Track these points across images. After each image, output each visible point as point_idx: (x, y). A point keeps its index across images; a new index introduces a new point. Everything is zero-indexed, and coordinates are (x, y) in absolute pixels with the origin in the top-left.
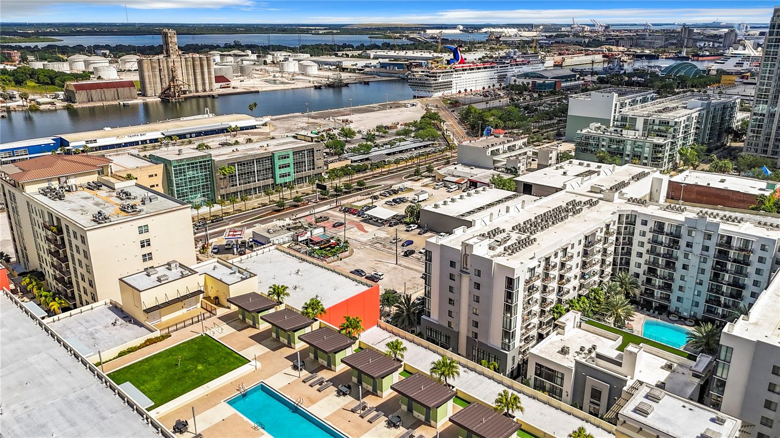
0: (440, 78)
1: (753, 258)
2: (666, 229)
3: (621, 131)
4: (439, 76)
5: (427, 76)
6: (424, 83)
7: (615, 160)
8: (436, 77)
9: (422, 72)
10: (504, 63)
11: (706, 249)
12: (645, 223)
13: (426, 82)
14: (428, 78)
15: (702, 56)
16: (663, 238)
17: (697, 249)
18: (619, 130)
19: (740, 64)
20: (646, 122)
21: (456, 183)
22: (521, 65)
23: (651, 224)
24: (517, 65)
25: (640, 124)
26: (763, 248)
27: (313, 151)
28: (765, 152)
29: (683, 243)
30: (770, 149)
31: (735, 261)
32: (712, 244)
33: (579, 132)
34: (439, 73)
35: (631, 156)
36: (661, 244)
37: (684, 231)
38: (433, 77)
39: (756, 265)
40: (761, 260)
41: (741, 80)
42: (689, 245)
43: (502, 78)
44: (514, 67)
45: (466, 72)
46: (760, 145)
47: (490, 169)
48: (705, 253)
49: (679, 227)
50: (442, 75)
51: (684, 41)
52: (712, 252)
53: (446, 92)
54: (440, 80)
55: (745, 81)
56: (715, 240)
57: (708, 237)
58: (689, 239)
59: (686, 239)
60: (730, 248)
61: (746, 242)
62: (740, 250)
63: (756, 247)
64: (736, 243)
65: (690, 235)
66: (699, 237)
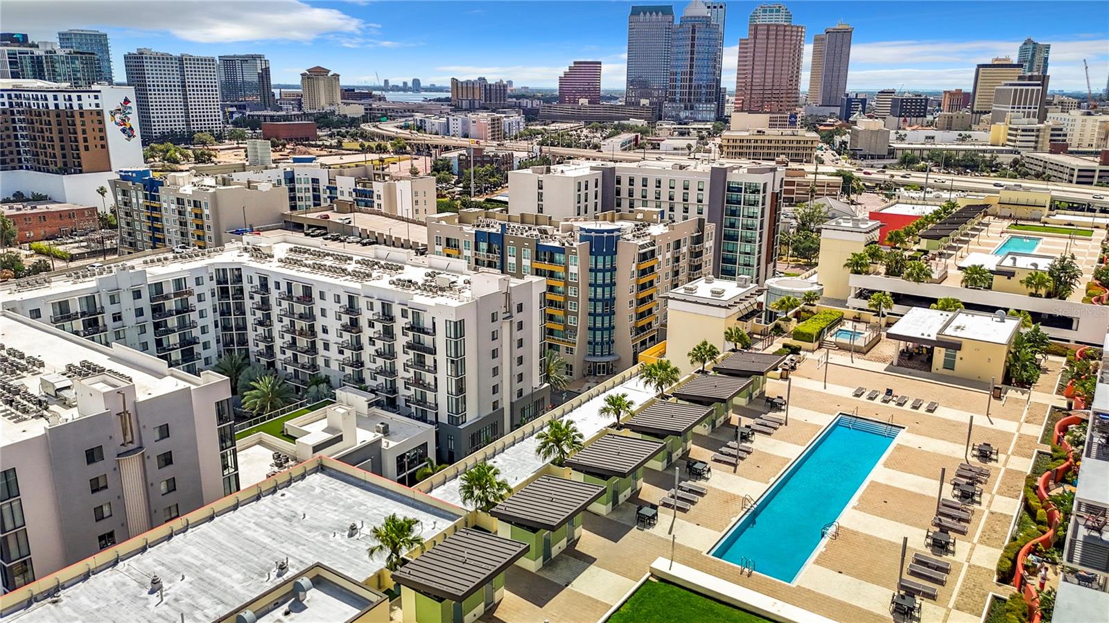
1: (192, 300)
2: (75, 307)
11: (140, 312)
12: (37, 314)
17: (129, 318)
23: (48, 312)
26: (198, 282)
31: (178, 312)
32: (145, 302)
37: (102, 302)
39: (197, 307)
40: (200, 298)
42: (117, 317)
48: (141, 319)
49: (90, 300)
52: (148, 313)
56: (146, 295)
57: (137, 295)
58: (115, 309)
59: (110, 310)
60: (167, 298)
61: (178, 282)
62: (176, 295)
63: (191, 284)
64: (169, 289)
65: (113, 302)
66: (126, 298)
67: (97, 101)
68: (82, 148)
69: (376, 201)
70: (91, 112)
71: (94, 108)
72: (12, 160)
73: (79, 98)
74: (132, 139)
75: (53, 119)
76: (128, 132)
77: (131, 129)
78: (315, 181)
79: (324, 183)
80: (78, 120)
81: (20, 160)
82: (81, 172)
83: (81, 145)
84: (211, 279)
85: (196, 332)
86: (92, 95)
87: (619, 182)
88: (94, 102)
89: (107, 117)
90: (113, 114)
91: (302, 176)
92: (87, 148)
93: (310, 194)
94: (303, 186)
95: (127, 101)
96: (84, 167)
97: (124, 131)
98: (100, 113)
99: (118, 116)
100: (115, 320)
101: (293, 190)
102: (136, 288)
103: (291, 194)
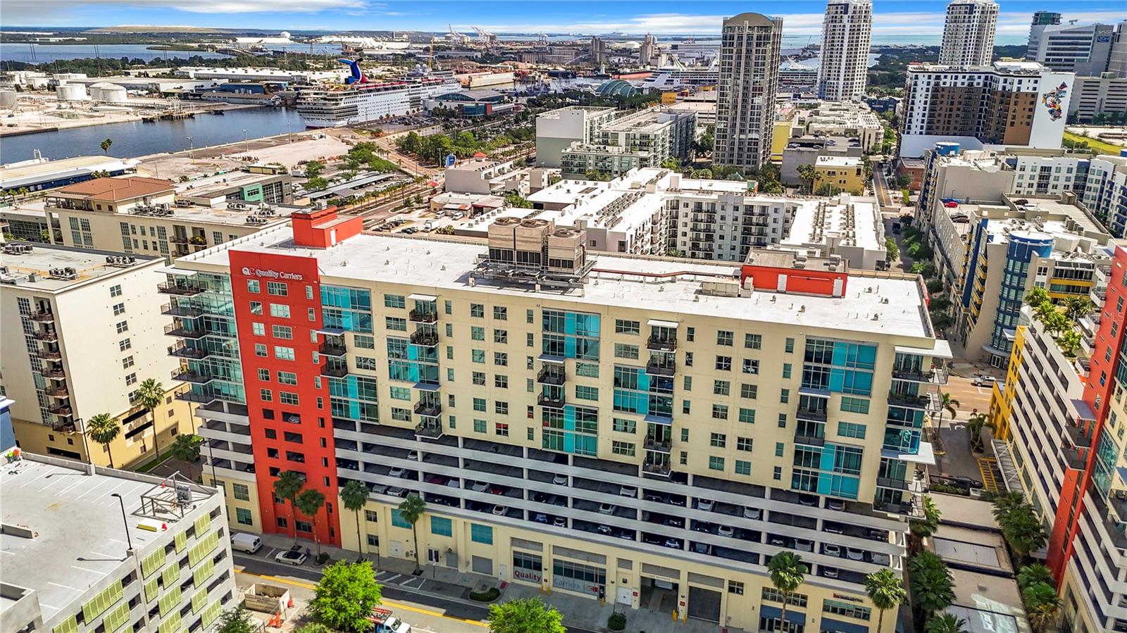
0: (342, 102)
1: (770, 220)
2: (704, 208)
3: (605, 148)
4: (341, 99)
5: (325, 99)
6: (322, 109)
7: (605, 177)
8: (336, 100)
9: (315, 94)
10: (415, 82)
11: (736, 218)
12: (686, 205)
13: (324, 107)
14: (327, 102)
15: (623, 74)
16: (702, 216)
17: (729, 220)
18: (602, 146)
19: (670, 81)
20: (628, 136)
21: (459, 210)
22: (434, 84)
23: (692, 206)
24: (430, 84)
25: (622, 140)
26: (776, 210)
27: (281, 185)
28: (731, 161)
29: (717, 217)
30: (735, 158)
31: (757, 224)
32: (740, 214)
33: (563, 151)
34: (340, 95)
35: (619, 173)
36: (701, 221)
37: (718, 208)
38: (333, 100)
39: (772, 225)
40: (775, 221)
41: (681, 97)
42: (723, 218)
43: (415, 102)
44: (427, 88)
45: (372, 94)
46: (726, 155)
47: (488, 194)
48: (735, 222)
49: (713, 205)
50: (344, 97)
51: (596, 56)
52: (741, 220)
53: (352, 120)
54: (342, 104)
55: (685, 98)
56: (742, 210)
57: (736, 209)
58: (722, 213)
60: (753, 215)
61: (764, 208)
62: (760, 215)
63: (771, 211)
64: (756, 211)
65: (723, 209)
66: (730, 210)
67: (1035, 85)
68: (1008, 123)
70: (1027, 94)
71: (1031, 90)
72: (938, 128)
73: (1020, 82)
74: (1058, 120)
75: (998, 98)
76: (1056, 113)
77: (1059, 110)
78: (1106, 174)
79: (1109, 178)
80: (1013, 100)
81: (978, 129)
82: (1000, 143)
83: (1009, 120)
86: (1032, 80)
88: (1032, 85)
89: (1040, 98)
90: (1046, 97)
91: (1097, 168)
92: (1012, 124)
93: (1099, 186)
94: (1095, 177)
95: (1064, 86)
96: (1005, 139)
97: (1051, 112)
98: (1034, 96)
99: (1049, 101)
100: (722, 219)
101: (1085, 179)
102: (736, 205)
103: (1081, 183)
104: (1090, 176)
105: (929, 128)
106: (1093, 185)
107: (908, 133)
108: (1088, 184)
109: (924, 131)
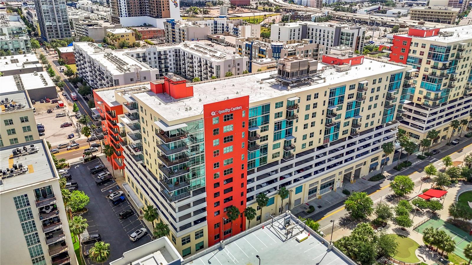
1: (168, 56)
2: (141, 55)
11: (155, 58)
17: (153, 59)
30: (60, 36)
31: (164, 59)
32: (156, 56)
37: (147, 54)
42: (150, 59)
46: (54, 34)
48: (155, 60)
56: (157, 54)
57: (155, 54)
59: (148, 57)
60: (161, 55)
61: (165, 51)
62: (164, 55)
63: (168, 52)
64: (162, 53)
65: (149, 55)
66: (152, 54)
68: (162, 10)
69: (239, 32)
74: (177, 7)
77: (177, 4)
78: (223, 24)
79: (225, 25)
81: (146, 13)
82: (162, 18)
84: (173, 51)
85: (169, 65)
87: (309, 30)
91: (219, 23)
92: (164, 10)
93: (221, 29)
94: (220, 26)
96: (163, 16)
97: (175, 4)
101: (216, 27)
102: (154, 52)
103: (216, 29)
104: (218, 26)
105: (129, 14)
106: (219, 29)
107: (121, 17)
108: (218, 29)
109: (127, 15)
